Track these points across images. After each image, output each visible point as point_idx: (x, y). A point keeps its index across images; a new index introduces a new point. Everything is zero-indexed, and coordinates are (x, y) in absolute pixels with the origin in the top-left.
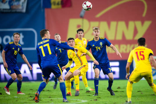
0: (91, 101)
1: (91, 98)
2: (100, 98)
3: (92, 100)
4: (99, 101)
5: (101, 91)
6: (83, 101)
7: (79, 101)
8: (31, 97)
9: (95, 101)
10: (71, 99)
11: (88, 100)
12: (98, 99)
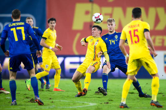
0: (101, 104)
1: (101, 101)
2: (112, 100)
3: (102, 102)
4: (110, 104)
5: (113, 92)
6: (91, 104)
7: (86, 104)
8: (27, 98)
9: (106, 104)
10: (77, 102)
11: (97, 103)
12: (110, 102)
